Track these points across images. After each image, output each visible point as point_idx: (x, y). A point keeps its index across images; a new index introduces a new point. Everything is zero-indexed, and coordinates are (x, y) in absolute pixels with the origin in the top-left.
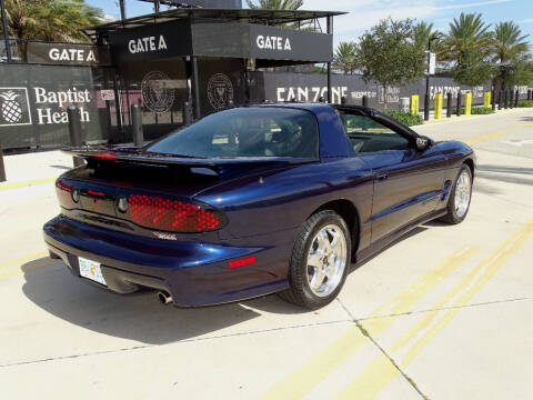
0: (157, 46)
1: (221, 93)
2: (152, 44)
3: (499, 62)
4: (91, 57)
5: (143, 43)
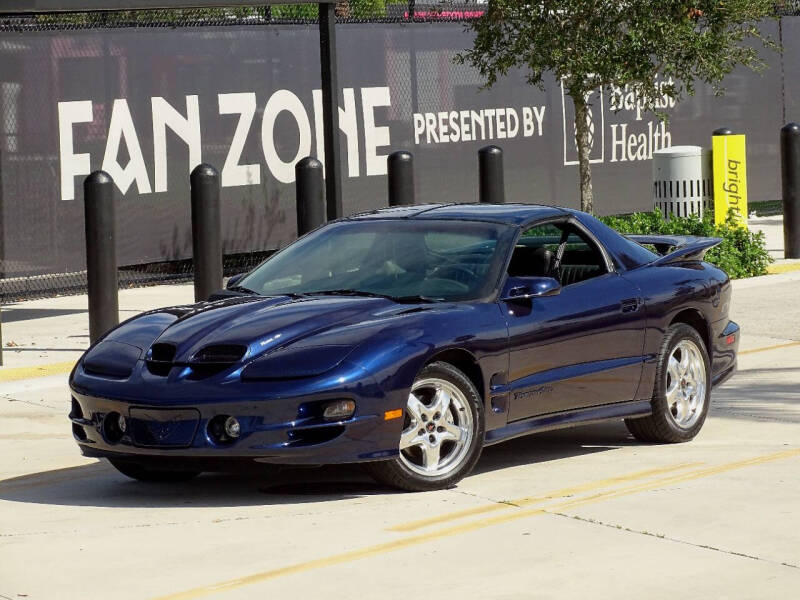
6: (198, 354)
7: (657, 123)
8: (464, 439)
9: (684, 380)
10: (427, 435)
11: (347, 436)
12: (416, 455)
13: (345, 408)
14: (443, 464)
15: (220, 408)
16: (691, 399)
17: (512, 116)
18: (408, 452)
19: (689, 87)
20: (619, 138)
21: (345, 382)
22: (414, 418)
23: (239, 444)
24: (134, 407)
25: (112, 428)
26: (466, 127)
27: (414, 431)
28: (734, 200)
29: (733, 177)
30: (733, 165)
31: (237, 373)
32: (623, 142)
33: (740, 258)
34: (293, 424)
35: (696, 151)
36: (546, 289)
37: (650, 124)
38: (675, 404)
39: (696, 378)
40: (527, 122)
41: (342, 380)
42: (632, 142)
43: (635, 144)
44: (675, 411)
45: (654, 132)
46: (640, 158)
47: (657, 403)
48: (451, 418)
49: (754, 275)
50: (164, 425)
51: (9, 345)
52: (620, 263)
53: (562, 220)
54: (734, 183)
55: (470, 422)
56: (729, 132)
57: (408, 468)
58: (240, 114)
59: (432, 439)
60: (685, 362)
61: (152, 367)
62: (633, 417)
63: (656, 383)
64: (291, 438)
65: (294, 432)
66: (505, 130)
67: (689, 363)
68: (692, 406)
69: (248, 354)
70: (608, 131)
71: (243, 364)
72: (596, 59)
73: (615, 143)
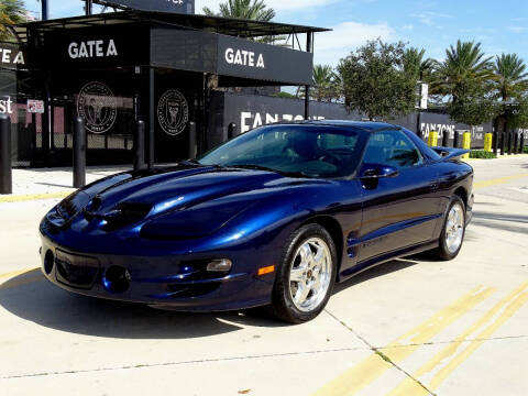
0: (105, 51)
1: (173, 114)
2: (98, 49)
3: (500, 99)
4: (19, 59)
5: (88, 47)
13: (225, 264)
24: (58, 249)
31: (139, 228)
36: (389, 172)
47: (442, 240)
71: (145, 221)
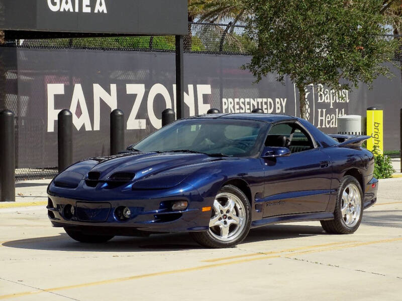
6: (112, 176)
7: (340, 110)
8: (241, 223)
9: (350, 204)
10: (223, 220)
11: (183, 219)
12: (217, 230)
13: (183, 205)
14: (230, 235)
15: (121, 203)
16: (353, 213)
17: (270, 102)
18: (213, 229)
19: (356, 85)
20: (322, 116)
21: (183, 192)
22: (216, 212)
23: (130, 221)
24: (78, 202)
25: (67, 212)
26: (248, 107)
27: (216, 218)
28: (377, 142)
29: (377, 131)
30: (376, 125)
31: (130, 186)
32: (324, 118)
33: (379, 169)
34: (157, 211)
35: (359, 117)
36: (284, 153)
37: (337, 110)
38: (346, 215)
39: (356, 203)
40: (278, 105)
41: (181, 191)
42: (328, 118)
43: (329, 119)
44: (345, 219)
45: (339, 114)
46: (331, 126)
47: (337, 213)
48: (235, 213)
49: (386, 178)
50: (94, 210)
51: (18, 194)
52: (321, 144)
53: (292, 122)
54: (377, 134)
55: (244, 215)
56: (375, 109)
57: (213, 237)
58: (137, 94)
59: (225, 223)
60: (351, 195)
61: (88, 183)
62: (325, 220)
63: (336, 204)
64: (156, 219)
65: (157, 215)
66: (267, 109)
67: (353, 195)
68: (354, 216)
69: (136, 177)
70: (317, 112)
71: (133, 182)
72: (310, 69)
73: (320, 118)
